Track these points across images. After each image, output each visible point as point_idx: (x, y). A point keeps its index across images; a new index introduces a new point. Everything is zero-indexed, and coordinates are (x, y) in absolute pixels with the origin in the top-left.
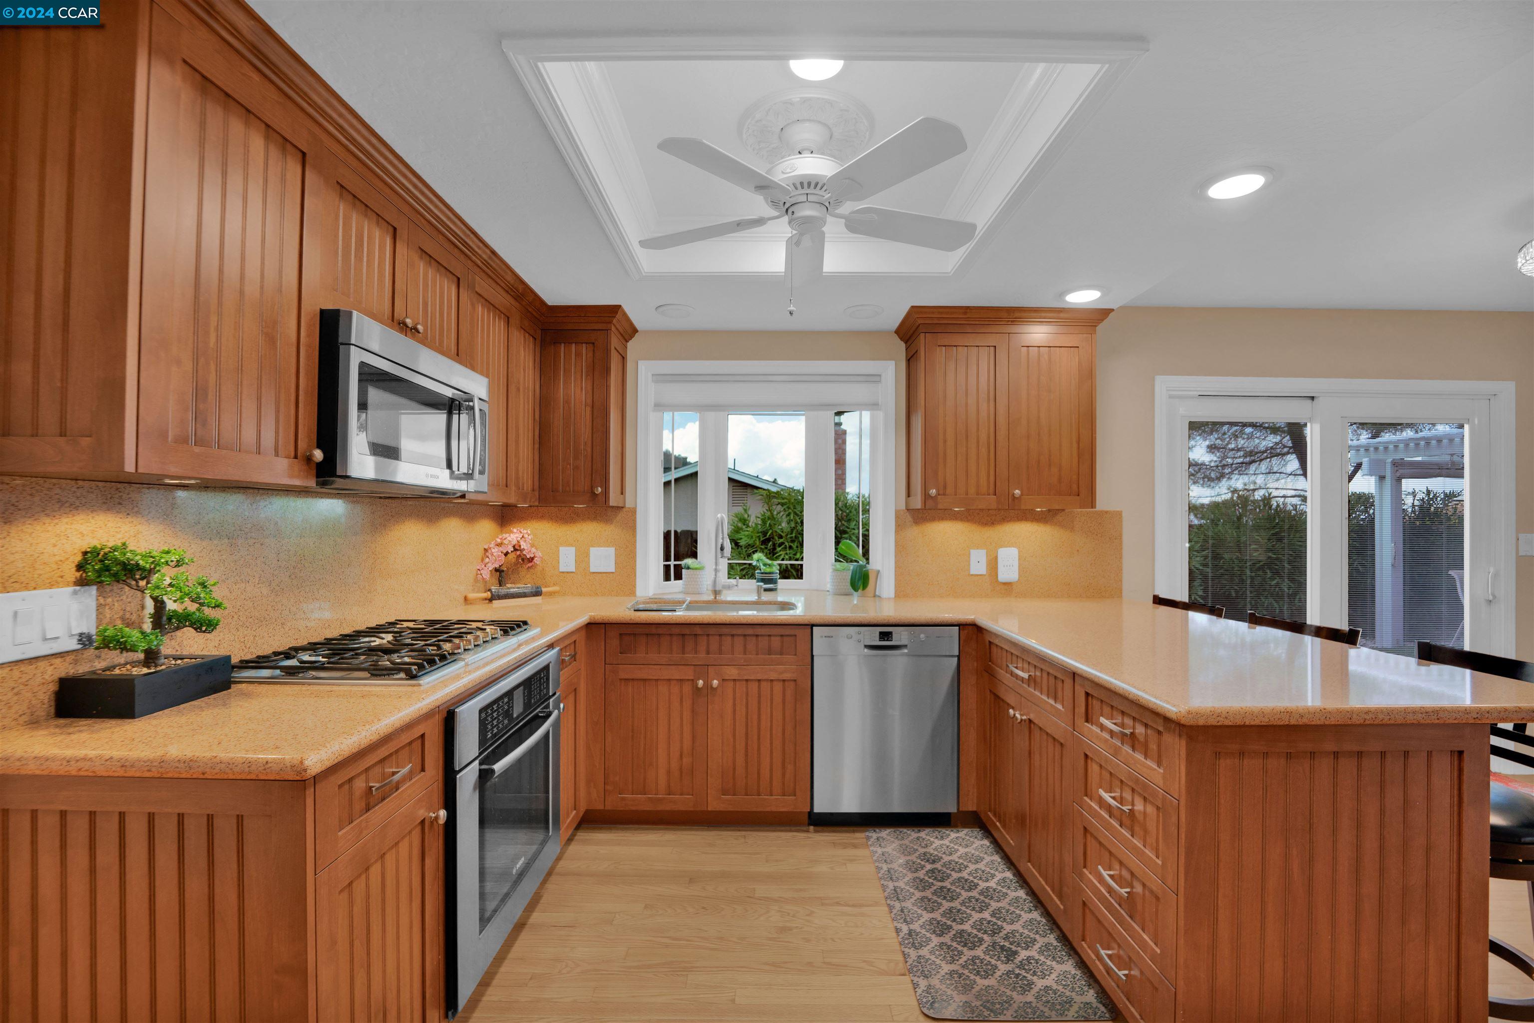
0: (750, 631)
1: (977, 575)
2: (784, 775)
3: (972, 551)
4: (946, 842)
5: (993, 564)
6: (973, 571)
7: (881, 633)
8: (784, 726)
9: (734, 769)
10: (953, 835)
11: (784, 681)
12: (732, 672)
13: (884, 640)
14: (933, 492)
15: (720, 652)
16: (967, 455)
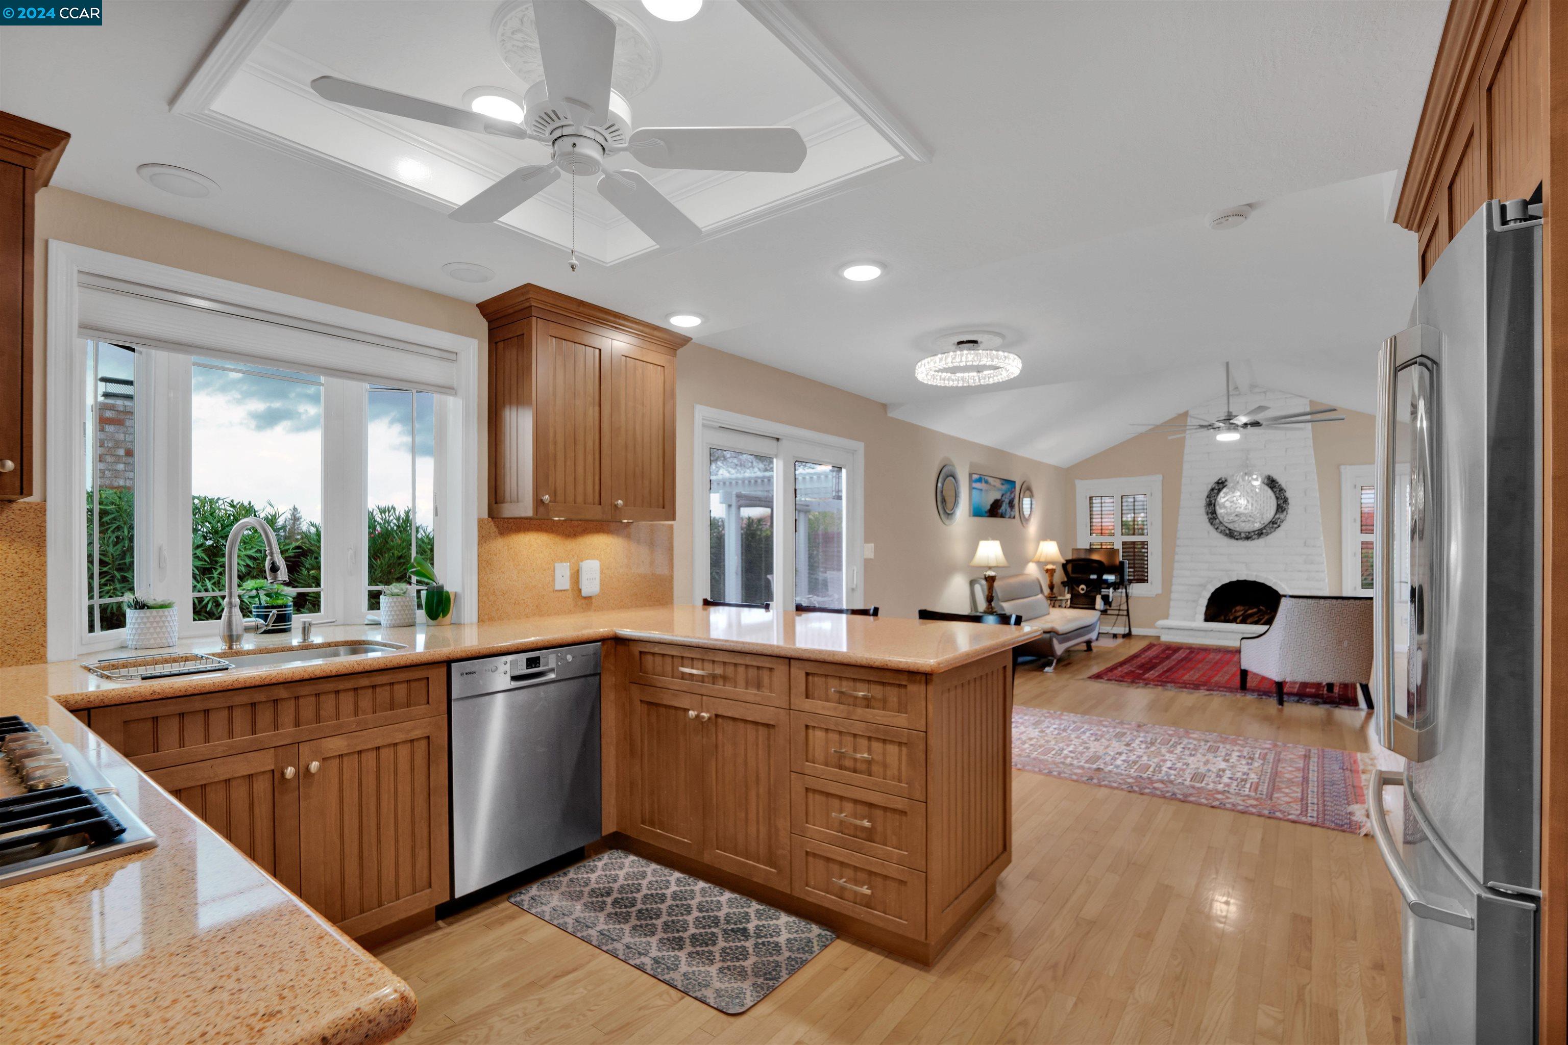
0: (365, 682)
1: (561, 591)
2: (414, 866)
3: (557, 565)
4: (599, 872)
5: (576, 577)
6: (558, 587)
7: (528, 659)
8: (413, 801)
9: (343, 883)
10: (600, 864)
11: (412, 741)
12: (336, 745)
13: (532, 668)
14: (546, 498)
15: (318, 719)
16: (575, 460)
